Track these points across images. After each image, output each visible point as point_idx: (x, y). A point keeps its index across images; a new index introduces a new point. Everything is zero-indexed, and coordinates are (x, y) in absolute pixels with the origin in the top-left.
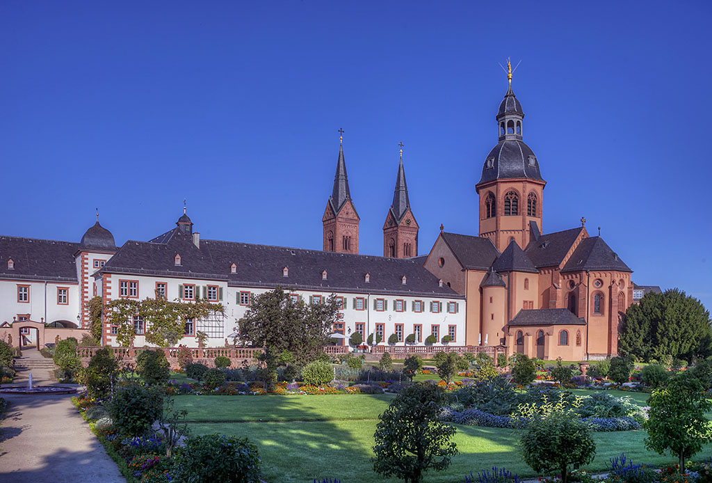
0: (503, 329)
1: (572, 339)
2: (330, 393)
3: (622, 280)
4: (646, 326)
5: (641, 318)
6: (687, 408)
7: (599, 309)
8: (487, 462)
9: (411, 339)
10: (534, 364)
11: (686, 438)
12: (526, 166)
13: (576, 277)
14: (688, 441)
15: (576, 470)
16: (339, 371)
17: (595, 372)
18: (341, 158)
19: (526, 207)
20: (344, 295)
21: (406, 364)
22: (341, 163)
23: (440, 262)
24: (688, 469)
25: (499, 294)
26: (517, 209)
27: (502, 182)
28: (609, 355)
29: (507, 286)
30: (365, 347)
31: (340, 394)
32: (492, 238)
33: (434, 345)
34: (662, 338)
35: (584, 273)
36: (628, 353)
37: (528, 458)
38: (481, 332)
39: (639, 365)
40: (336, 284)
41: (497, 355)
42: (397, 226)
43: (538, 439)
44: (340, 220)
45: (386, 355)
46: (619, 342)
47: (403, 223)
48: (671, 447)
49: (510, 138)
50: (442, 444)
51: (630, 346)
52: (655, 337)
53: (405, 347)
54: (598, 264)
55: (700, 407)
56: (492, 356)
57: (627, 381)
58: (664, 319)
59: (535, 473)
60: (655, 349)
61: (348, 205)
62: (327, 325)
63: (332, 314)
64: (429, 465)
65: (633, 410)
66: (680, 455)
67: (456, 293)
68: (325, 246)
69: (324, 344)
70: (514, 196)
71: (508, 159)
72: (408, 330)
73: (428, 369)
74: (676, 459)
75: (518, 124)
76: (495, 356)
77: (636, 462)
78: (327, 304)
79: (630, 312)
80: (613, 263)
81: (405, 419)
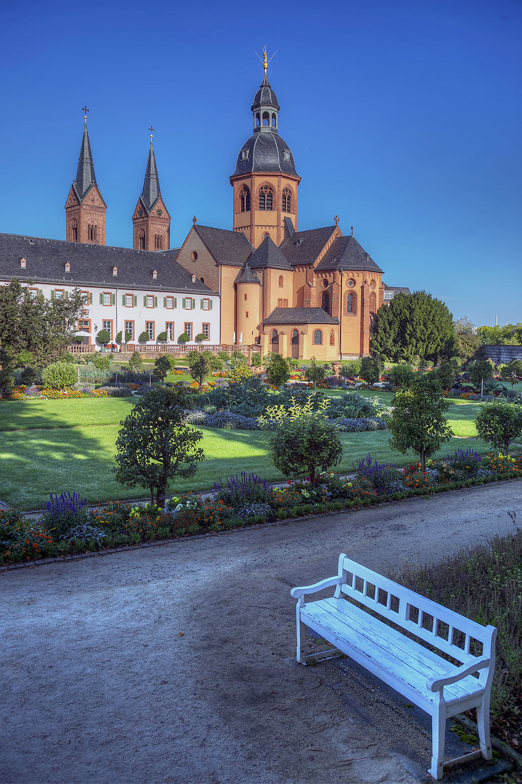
0: (258, 328)
1: (326, 338)
2: (74, 397)
3: (373, 280)
4: (396, 326)
5: (391, 318)
6: (428, 408)
7: (352, 309)
8: (238, 466)
9: (162, 338)
10: (288, 364)
11: (427, 437)
12: (281, 160)
13: (330, 276)
14: (428, 441)
15: (324, 472)
16: (84, 372)
17: (348, 373)
18: (86, 139)
19: (281, 203)
20: (90, 290)
21: (157, 363)
22: (86, 144)
23: (193, 256)
24: (429, 467)
25: (253, 291)
26: (271, 204)
27: (256, 175)
28: (361, 356)
29: (261, 284)
30: (113, 346)
31: (85, 397)
32: (247, 232)
33: (187, 343)
34: (410, 339)
35: (338, 272)
36: (379, 353)
37: (277, 461)
38: (236, 330)
39: (389, 365)
40: (80, 276)
41: (251, 354)
42: (147, 216)
43: (287, 442)
44: (85, 207)
45: (136, 354)
46: (371, 342)
47: (153, 213)
48: (413, 446)
49: (265, 130)
50: (188, 450)
51: (381, 346)
52: (404, 337)
53: (157, 345)
54: (351, 264)
55: (439, 407)
56: (247, 355)
57: (378, 381)
58: (413, 320)
59: (284, 476)
60: (404, 349)
61: (93, 191)
62: (71, 322)
63: (76, 310)
64: (176, 472)
65: (381, 410)
66: (421, 453)
67: (209, 289)
68: (68, 235)
69: (67, 343)
70: (268, 190)
71: (263, 152)
72: (159, 329)
73: (181, 369)
74: (418, 458)
75: (274, 116)
76: (249, 355)
77: (381, 462)
78: (70, 299)
79: (380, 312)
80: (366, 264)
81: (149, 425)
